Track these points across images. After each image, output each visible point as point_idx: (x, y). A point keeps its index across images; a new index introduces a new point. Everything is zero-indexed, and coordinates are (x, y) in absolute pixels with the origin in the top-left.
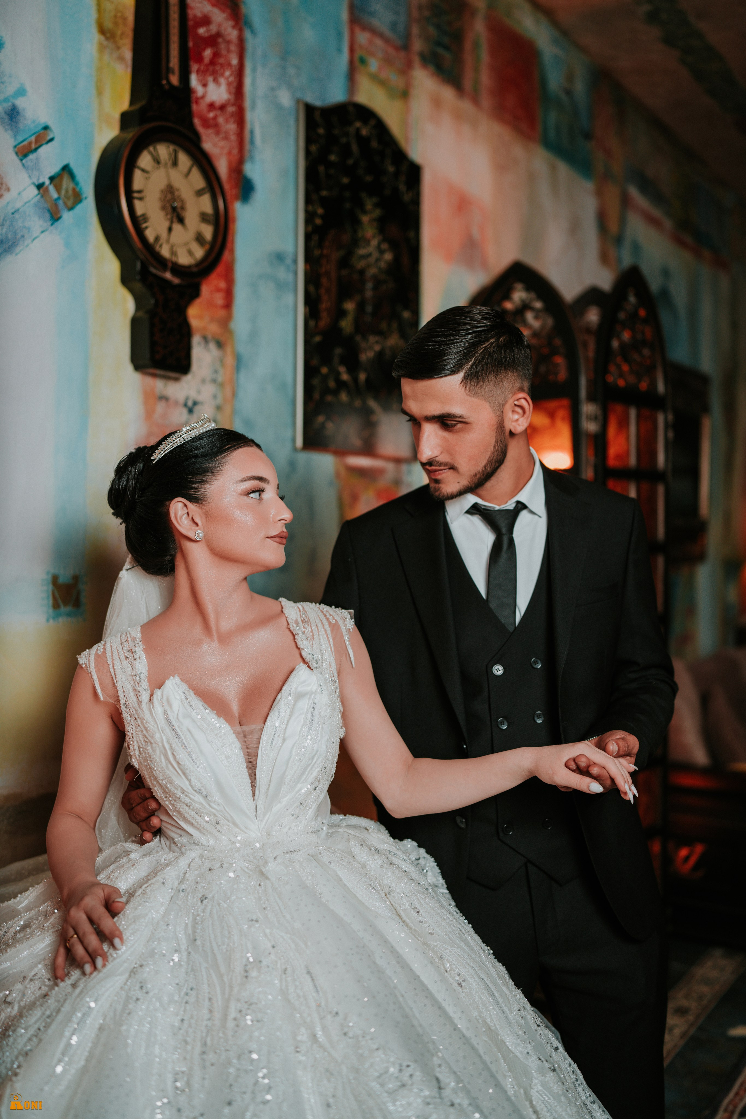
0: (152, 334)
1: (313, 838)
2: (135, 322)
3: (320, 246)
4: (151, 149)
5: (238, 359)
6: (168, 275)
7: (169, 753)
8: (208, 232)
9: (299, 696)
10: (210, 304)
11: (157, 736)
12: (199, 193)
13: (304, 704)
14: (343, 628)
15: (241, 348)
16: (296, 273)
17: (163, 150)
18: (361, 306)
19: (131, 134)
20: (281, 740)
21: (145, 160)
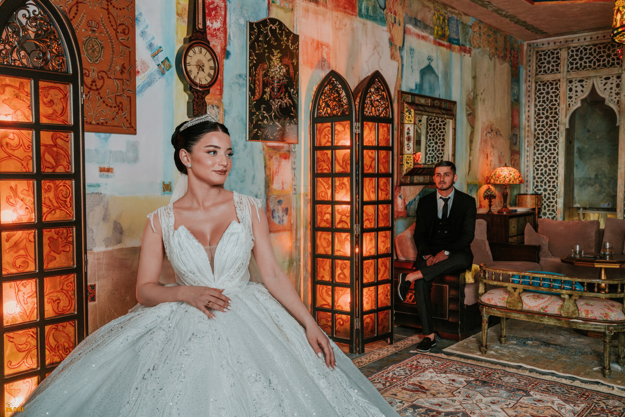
0: (193, 107)
1: (238, 289)
2: (188, 103)
3: (255, 70)
4: (193, 49)
5: (225, 111)
6: (198, 88)
7: (179, 256)
8: (212, 72)
9: (232, 234)
10: (214, 94)
11: (175, 250)
12: (209, 60)
13: (234, 238)
14: (257, 208)
15: (225, 108)
16: (246, 80)
17: (197, 49)
18: (273, 89)
19: (187, 45)
20: (223, 252)
21: (191, 53)
